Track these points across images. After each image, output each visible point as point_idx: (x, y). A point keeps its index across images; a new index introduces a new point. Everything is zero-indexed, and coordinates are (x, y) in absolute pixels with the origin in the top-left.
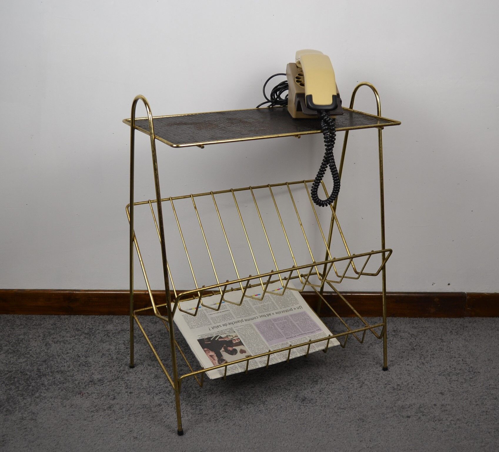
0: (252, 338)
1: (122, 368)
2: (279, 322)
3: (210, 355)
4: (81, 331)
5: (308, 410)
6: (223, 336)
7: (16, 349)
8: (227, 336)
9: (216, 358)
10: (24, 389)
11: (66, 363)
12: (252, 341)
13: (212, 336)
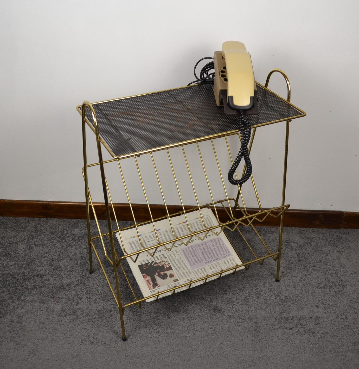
0: (179, 263)
1: (84, 274)
2: (200, 247)
3: (147, 280)
4: (55, 234)
5: (218, 320)
6: (157, 261)
7: (8, 253)
8: (160, 261)
9: (151, 283)
10: (13, 293)
11: (44, 266)
12: (179, 266)
13: (149, 262)
